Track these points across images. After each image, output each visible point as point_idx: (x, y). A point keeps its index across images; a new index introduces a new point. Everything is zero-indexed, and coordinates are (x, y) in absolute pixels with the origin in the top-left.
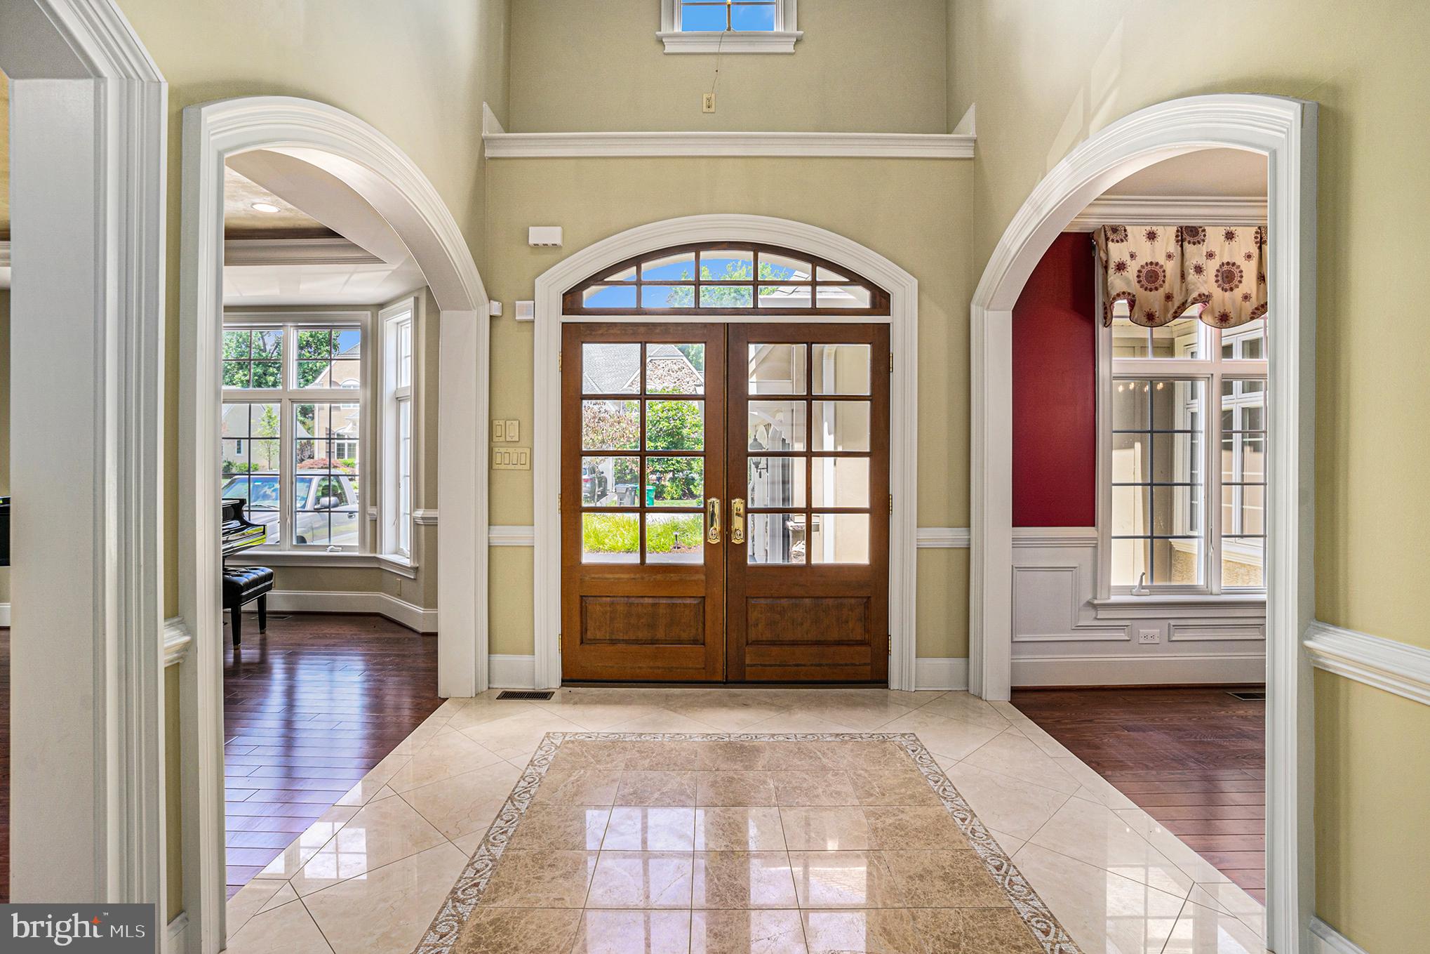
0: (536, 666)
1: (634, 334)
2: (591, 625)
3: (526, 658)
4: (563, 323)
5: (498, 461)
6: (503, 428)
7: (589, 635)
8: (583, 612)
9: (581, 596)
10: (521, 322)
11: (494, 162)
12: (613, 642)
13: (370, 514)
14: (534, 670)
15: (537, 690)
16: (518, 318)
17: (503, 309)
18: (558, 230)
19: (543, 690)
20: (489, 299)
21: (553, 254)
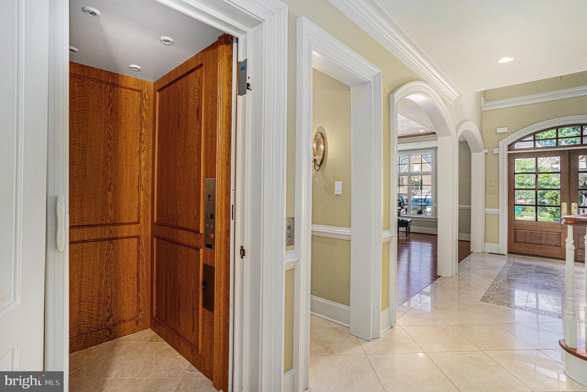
0: (500, 248)
1: (533, 155)
2: (518, 237)
3: (496, 245)
4: (508, 154)
5: (488, 191)
6: (489, 182)
7: (517, 240)
8: (515, 233)
9: (515, 229)
10: (494, 154)
11: (485, 112)
12: (525, 243)
13: (434, 206)
14: (499, 248)
15: (500, 253)
16: (494, 153)
17: (488, 151)
18: (506, 128)
19: (502, 253)
20: (485, 149)
21: (505, 135)
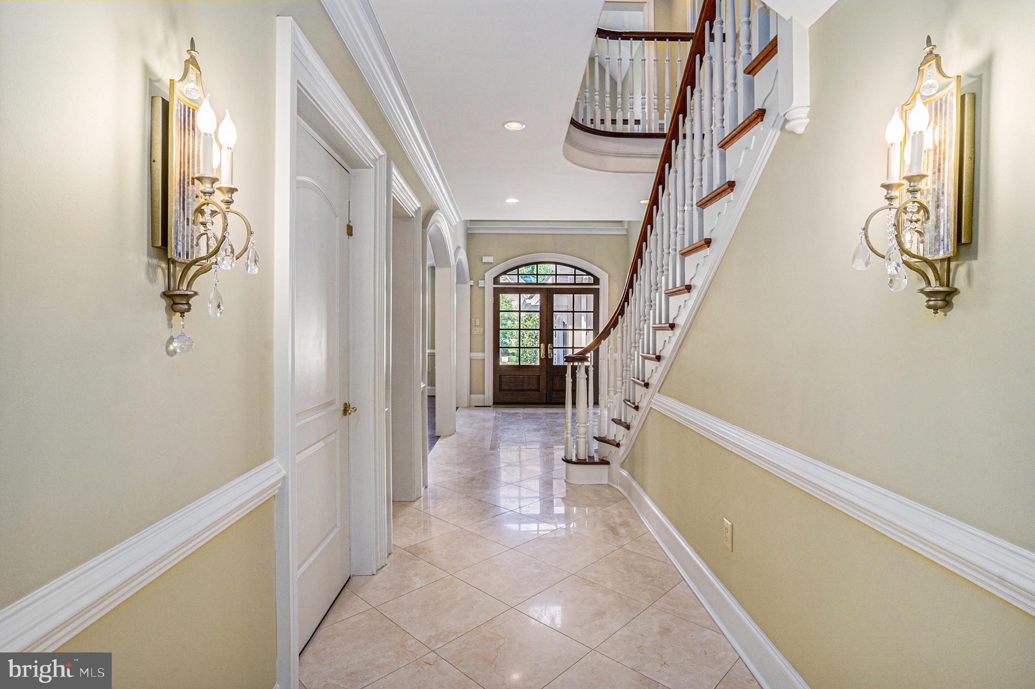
0: (486, 399)
1: (517, 291)
2: (502, 385)
3: (482, 395)
4: (494, 288)
5: (473, 332)
6: (475, 321)
9: (500, 375)
10: (480, 288)
11: (470, 235)
12: (510, 390)
15: (486, 405)
16: (480, 286)
17: (474, 283)
18: (492, 258)
19: (487, 405)
20: (470, 280)
21: (490, 265)
